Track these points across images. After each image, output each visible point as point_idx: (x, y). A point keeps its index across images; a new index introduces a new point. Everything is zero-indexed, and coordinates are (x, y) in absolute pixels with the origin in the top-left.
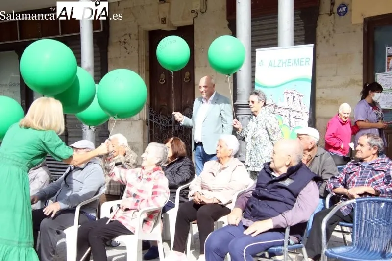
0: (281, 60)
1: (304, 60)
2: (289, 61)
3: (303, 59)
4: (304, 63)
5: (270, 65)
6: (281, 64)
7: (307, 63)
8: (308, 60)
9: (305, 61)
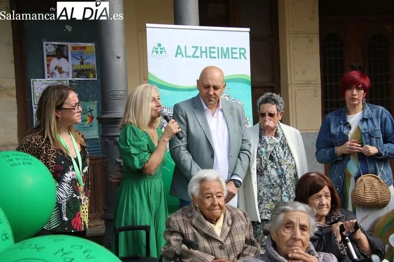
0: (197, 48)
1: (237, 51)
2: (212, 50)
3: (236, 48)
4: (237, 56)
5: (177, 53)
6: (198, 53)
7: (242, 55)
8: (242, 51)
9: (238, 53)
